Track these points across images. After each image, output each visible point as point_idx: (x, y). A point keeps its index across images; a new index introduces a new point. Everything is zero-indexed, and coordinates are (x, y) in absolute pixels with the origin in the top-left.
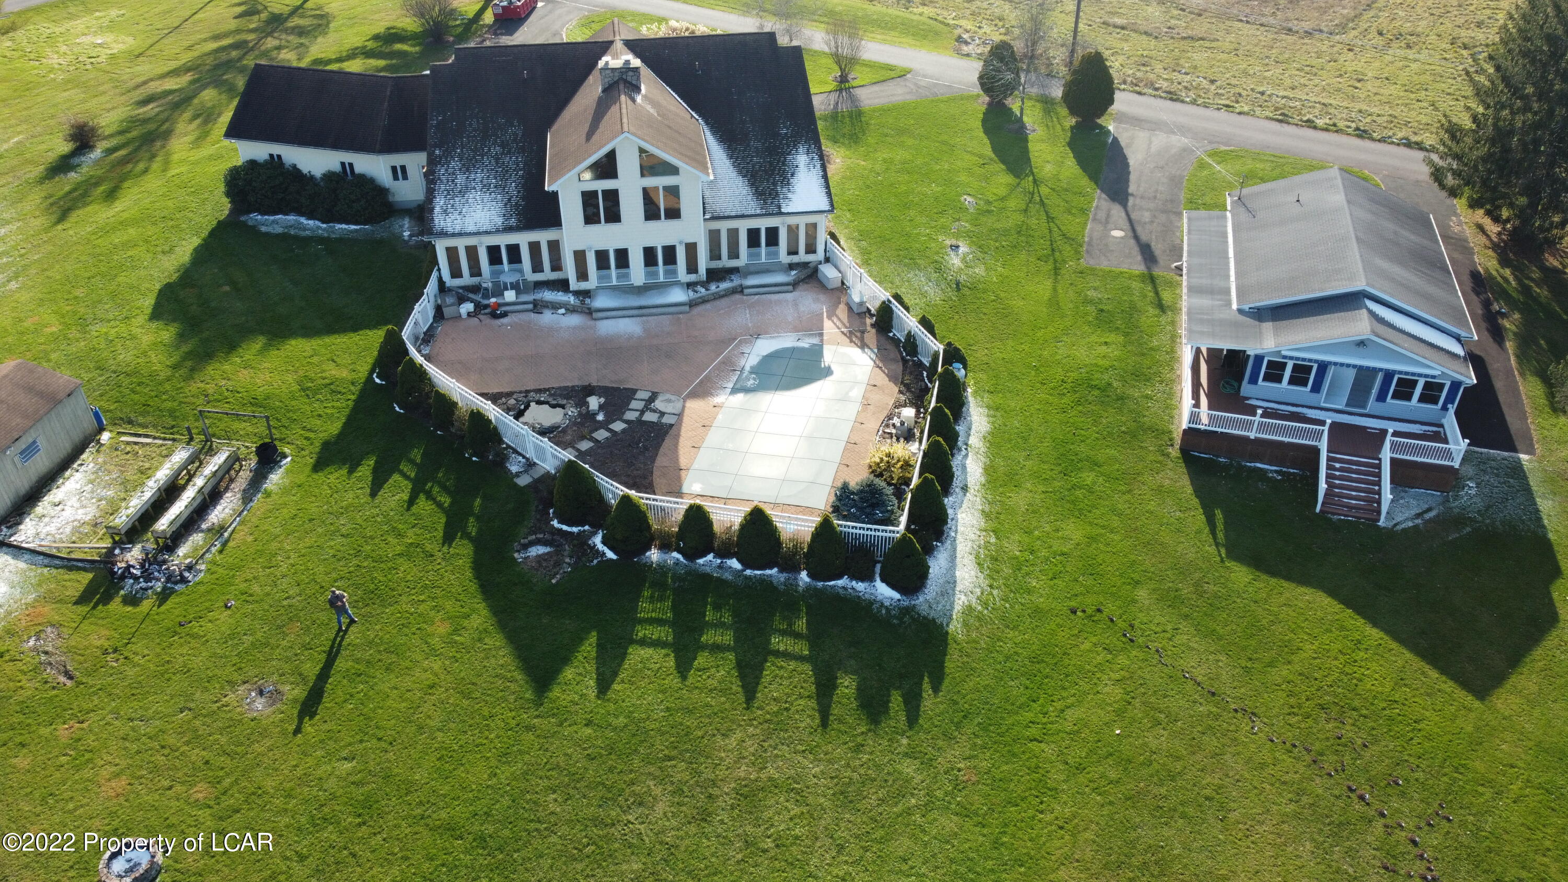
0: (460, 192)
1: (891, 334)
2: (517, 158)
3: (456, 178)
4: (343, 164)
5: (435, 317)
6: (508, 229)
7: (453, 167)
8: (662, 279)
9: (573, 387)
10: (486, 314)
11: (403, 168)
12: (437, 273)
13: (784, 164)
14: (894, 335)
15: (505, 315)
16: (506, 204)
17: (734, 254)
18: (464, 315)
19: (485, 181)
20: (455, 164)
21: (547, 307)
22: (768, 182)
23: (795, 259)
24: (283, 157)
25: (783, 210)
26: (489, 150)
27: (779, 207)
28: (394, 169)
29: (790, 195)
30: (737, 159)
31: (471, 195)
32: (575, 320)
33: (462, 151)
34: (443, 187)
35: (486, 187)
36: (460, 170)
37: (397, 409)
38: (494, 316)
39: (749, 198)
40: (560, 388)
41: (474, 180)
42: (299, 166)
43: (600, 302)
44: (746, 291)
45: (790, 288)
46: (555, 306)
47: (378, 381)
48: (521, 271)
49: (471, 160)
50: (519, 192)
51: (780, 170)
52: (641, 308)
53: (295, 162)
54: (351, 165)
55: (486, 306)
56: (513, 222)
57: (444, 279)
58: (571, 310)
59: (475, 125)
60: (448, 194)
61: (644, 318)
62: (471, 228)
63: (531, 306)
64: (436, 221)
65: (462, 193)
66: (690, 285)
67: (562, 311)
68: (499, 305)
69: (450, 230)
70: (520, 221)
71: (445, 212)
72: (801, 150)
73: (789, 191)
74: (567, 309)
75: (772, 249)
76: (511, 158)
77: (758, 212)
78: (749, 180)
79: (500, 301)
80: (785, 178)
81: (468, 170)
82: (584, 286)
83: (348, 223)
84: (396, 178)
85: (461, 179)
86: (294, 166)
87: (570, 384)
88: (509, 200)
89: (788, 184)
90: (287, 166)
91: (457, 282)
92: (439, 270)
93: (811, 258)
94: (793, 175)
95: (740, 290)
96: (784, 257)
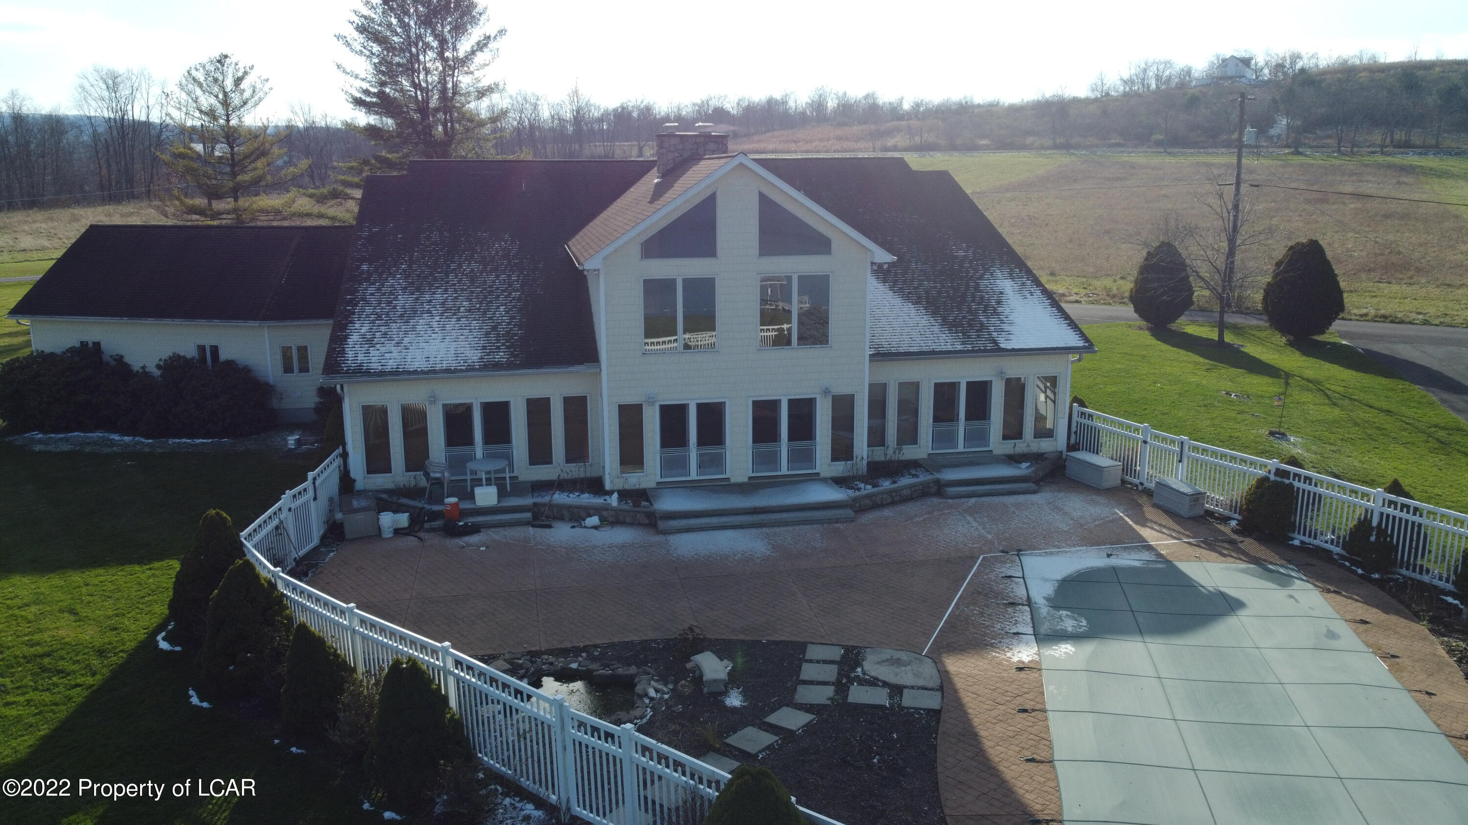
0: (402, 316)
1: (1296, 543)
2: (509, 276)
3: (396, 299)
4: (201, 349)
5: (323, 538)
6: (490, 367)
7: (392, 286)
8: (784, 471)
9: (643, 642)
10: (433, 530)
11: (303, 351)
12: (339, 461)
13: (977, 288)
14: (1302, 542)
15: (474, 529)
16: (487, 334)
17: (909, 435)
18: (387, 534)
19: (450, 304)
20: (396, 282)
21: (561, 519)
22: (960, 310)
23: (1020, 447)
24: (103, 347)
25: (1002, 346)
26: (460, 266)
27: (995, 342)
28: (286, 353)
29: (1006, 327)
30: (895, 282)
31: (421, 323)
32: (621, 536)
33: (410, 266)
34: (369, 310)
35: (449, 311)
36: (405, 288)
37: (195, 700)
38: (452, 530)
39: (936, 329)
40: (611, 645)
41: (430, 301)
42: (128, 359)
43: (668, 503)
44: (951, 490)
45: (1032, 486)
46: (576, 516)
47: (164, 645)
48: (509, 458)
49: (426, 277)
50: (512, 318)
51: (973, 296)
52: (755, 511)
53: (121, 352)
54: (215, 350)
55: (434, 516)
56: (501, 356)
57: (353, 475)
58: (611, 519)
59: (435, 236)
60: (379, 317)
61: (765, 530)
62: (419, 364)
63: (528, 515)
64: (350, 354)
65: (407, 316)
66: (840, 482)
67: (594, 520)
68: (465, 513)
69: (375, 366)
70: (512, 354)
71: (370, 342)
72: (998, 273)
73: (1002, 322)
74: (602, 520)
75: (977, 424)
76: (497, 277)
77: (959, 347)
78: (926, 308)
79: (466, 505)
80: (986, 307)
81: (418, 289)
82: (635, 480)
83: (192, 436)
84: (288, 369)
85: (403, 300)
86: (120, 359)
87: (636, 638)
88: (494, 328)
89: (995, 313)
90: (106, 358)
91: (381, 481)
92: (345, 455)
93: (1045, 446)
94: (999, 302)
95: (939, 489)
96: (997, 443)
